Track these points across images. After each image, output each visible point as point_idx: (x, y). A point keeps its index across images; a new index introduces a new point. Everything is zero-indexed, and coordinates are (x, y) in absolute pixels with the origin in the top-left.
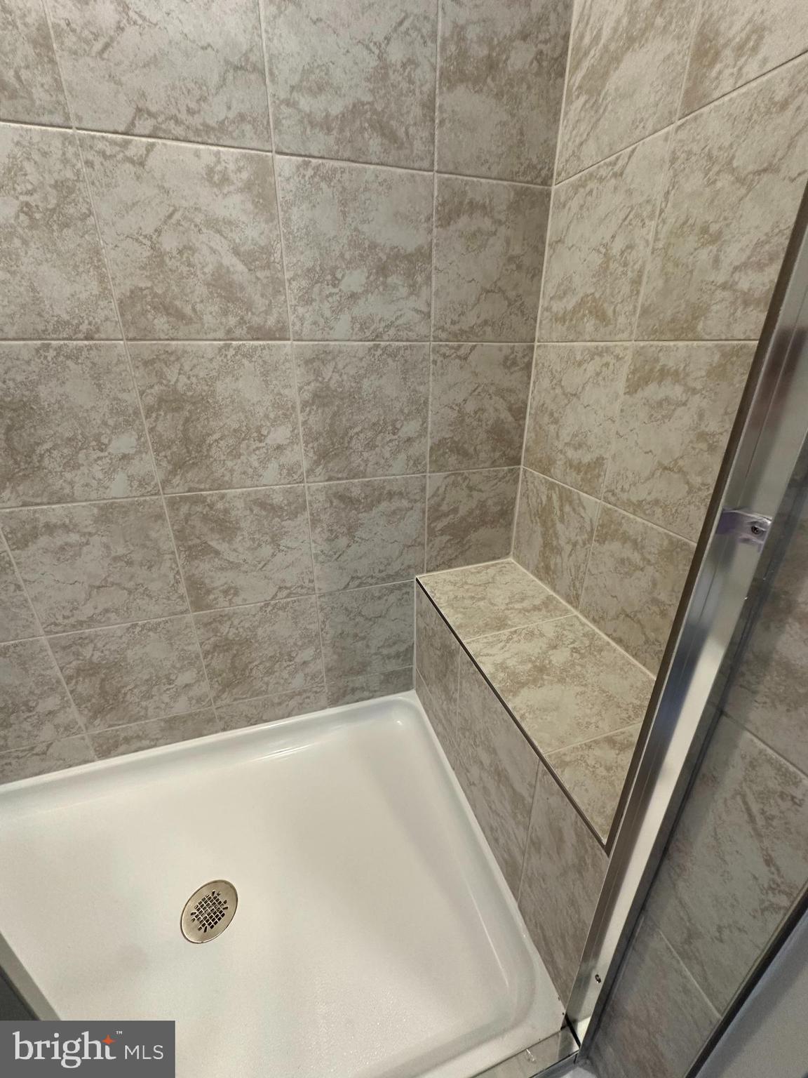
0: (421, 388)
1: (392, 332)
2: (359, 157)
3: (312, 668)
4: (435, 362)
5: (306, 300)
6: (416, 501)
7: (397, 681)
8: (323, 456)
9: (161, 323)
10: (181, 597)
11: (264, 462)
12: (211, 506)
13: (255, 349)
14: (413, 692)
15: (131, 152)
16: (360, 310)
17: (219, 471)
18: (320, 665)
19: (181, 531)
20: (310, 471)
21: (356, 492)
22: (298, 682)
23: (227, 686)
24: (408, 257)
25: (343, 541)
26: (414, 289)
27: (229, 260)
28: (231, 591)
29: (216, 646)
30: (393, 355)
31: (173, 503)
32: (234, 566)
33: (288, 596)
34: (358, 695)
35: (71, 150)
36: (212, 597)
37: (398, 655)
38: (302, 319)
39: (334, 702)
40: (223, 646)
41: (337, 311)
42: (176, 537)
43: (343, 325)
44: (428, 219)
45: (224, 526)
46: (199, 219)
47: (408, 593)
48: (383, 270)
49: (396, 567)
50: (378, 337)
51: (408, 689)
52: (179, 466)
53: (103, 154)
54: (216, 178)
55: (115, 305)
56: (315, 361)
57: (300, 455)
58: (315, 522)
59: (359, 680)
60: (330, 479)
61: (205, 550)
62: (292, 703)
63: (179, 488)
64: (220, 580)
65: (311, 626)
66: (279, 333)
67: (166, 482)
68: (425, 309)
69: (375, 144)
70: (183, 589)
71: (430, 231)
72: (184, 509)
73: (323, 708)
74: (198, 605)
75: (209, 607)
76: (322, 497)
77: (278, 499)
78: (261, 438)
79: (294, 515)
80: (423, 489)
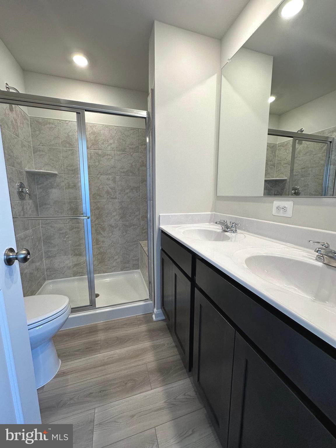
0: (139, 207)
1: (134, 198)
2: (129, 176)
3: (118, 261)
4: (141, 203)
5: (120, 194)
6: (139, 226)
7: (136, 267)
8: (122, 218)
9: (98, 197)
10: (94, 242)
11: (111, 218)
12: (102, 225)
13: (111, 201)
14: (140, 270)
15: (98, 177)
16: (128, 195)
17: (104, 219)
18: (119, 260)
19: (96, 229)
20: (119, 220)
21: (127, 224)
22: (114, 264)
23: (100, 263)
24: (136, 188)
25: (125, 233)
26: (137, 192)
27: (109, 189)
28: (103, 242)
29: (99, 253)
30: (134, 201)
31: (95, 225)
32: (104, 237)
33: (114, 244)
34: (127, 269)
35: (90, 177)
36: (100, 243)
37: (136, 260)
38: (119, 197)
39: (122, 270)
40: (100, 253)
41: (125, 195)
42: (95, 231)
43: (126, 197)
44: (139, 183)
45: (104, 229)
46: (105, 184)
47: (138, 245)
48: (132, 189)
49: (135, 239)
50: (131, 199)
51: (138, 269)
52: (97, 218)
53: (94, 177)
54: (108, 179)
55: (92, 195)
56: (121, 203)
57: (117, 217)
58: (119, 229)
59: (127, 265)
60: (123, 222)
61: (100, 233)
62: (113, 269)
63: (97, 222)
64: (102, 239)
65: (118, 251)
66: (116, 198)
67: (95, 221)
68: (139, 195)
69: (131, 174)
70: (95, 241)
71: (139, 184)
72: (97, 226)
73: (120, 271)
74: (97, 244)
75: (99, 245)
76: (121, 225)
77: (113, 225)
78: (111, 214)
79: (116, 228)
80: (140, 224)
